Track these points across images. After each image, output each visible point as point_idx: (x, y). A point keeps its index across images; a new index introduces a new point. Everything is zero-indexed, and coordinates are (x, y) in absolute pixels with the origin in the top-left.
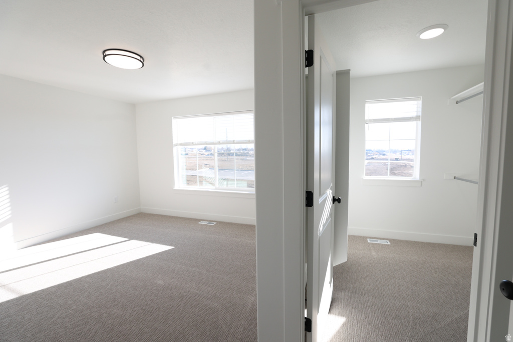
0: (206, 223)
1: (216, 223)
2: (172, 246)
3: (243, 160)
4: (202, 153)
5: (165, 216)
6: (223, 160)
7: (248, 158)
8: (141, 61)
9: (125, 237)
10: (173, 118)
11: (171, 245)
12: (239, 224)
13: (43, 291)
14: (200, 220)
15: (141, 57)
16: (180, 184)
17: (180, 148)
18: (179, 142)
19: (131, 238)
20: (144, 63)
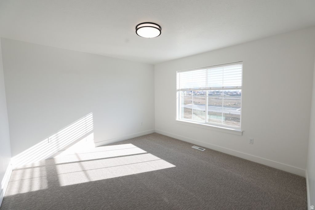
0: (197, 148)
1: (205, 149)
2: (174, 165)
3: (216, 99)
4: (190, 94)
5: (169, 137)
6: (203, 99)
7: (220, 98)
8: (159, 29)
9: (145, 150)
10: (177, 72)
11: (173, 163)
12: (224, 153)
13: (99, 181)
14: (193, 145)
15: (159, 26)
16: (180, 117)
17: (181, 92)
18: (181, 88)
19: (149, 152)
20: (161, 31)
